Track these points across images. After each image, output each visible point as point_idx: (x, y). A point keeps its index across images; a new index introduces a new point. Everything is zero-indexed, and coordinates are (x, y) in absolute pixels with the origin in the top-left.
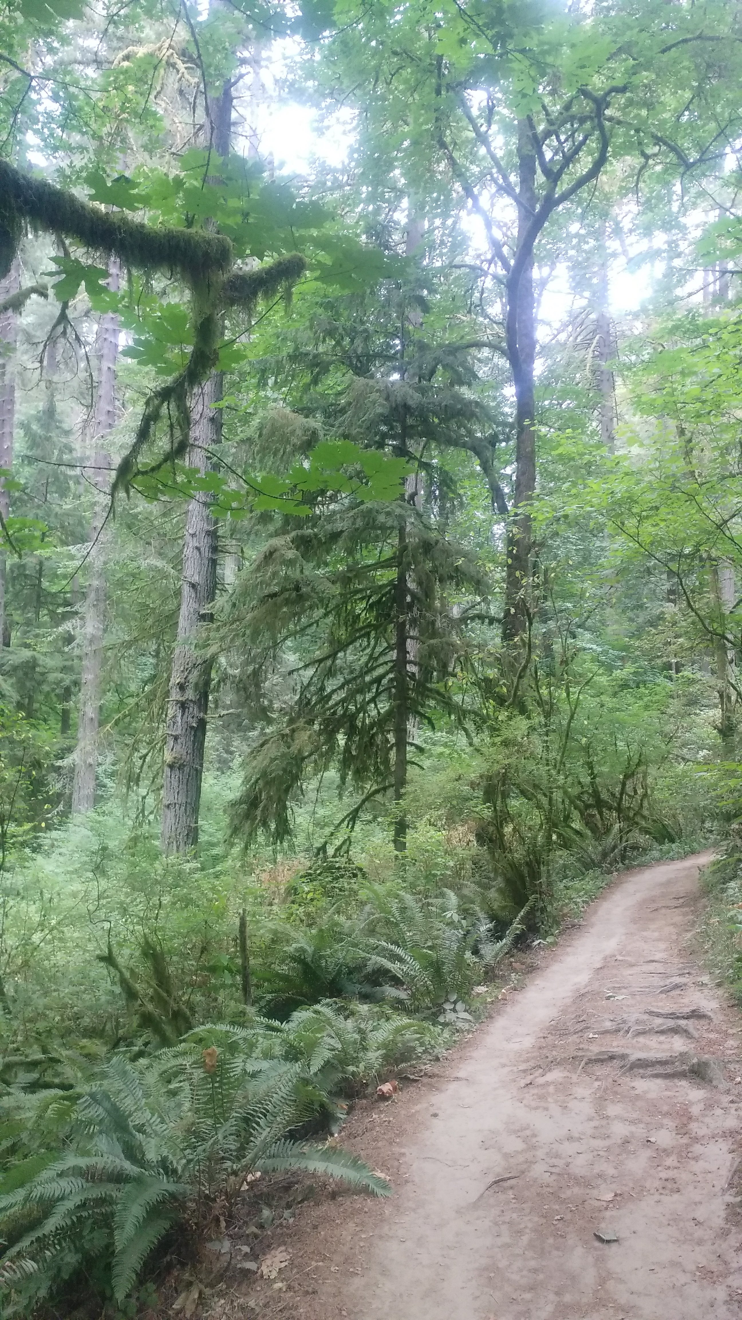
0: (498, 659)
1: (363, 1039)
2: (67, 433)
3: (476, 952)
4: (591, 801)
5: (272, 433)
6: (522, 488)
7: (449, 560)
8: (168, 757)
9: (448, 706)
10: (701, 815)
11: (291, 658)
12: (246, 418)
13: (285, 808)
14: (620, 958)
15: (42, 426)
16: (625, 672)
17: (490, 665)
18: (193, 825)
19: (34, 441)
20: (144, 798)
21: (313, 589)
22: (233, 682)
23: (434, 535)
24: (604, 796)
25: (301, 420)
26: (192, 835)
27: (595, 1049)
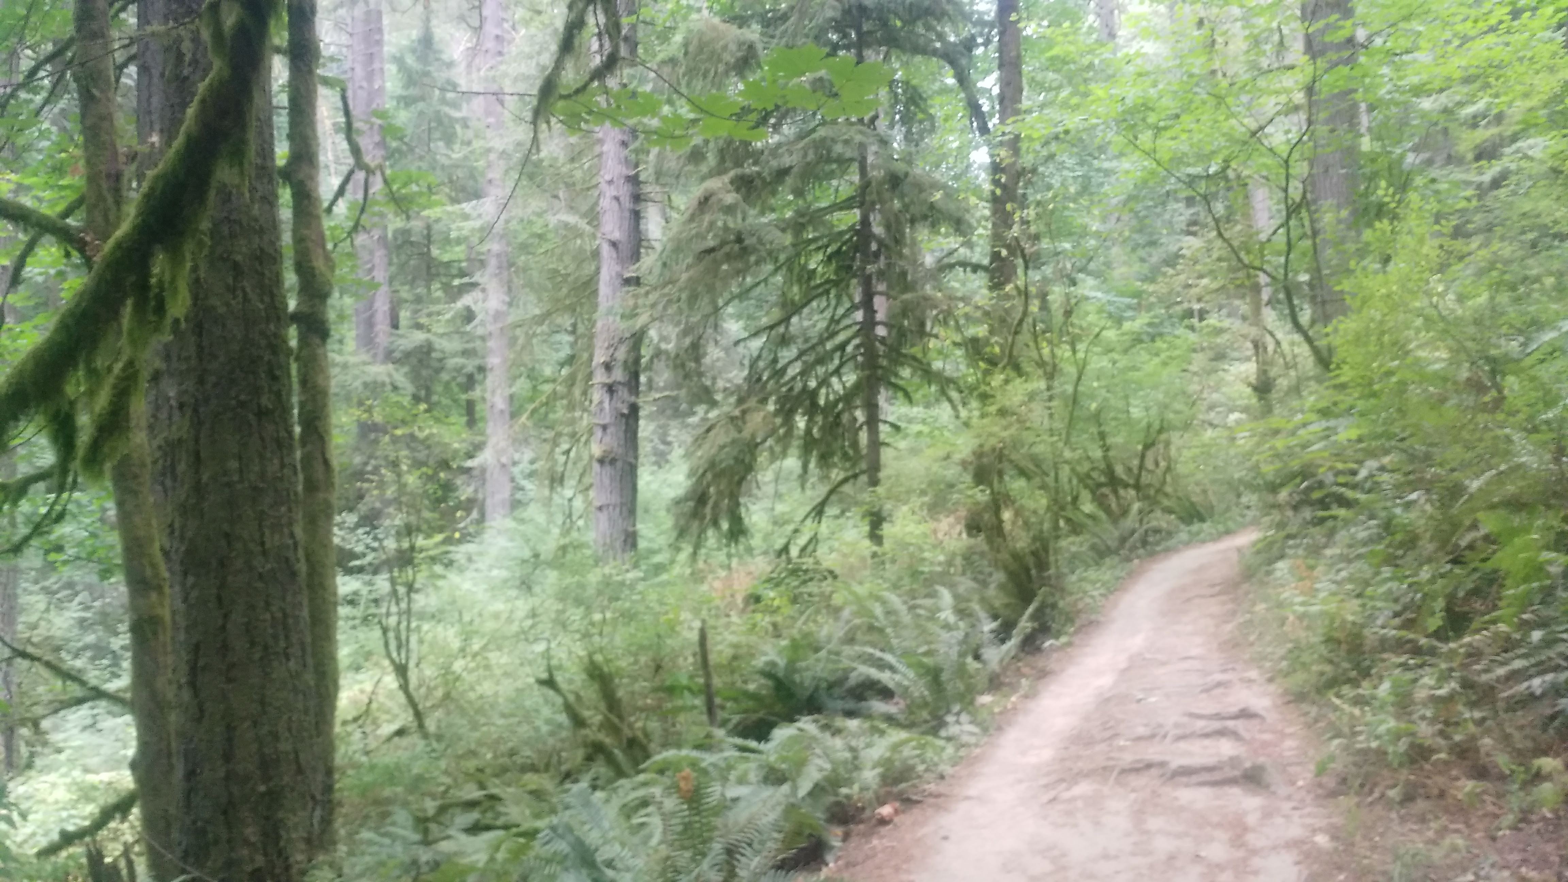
0: (987, 314)
1: (855, 758)
2: (450, 65)
3: (977, 657)
4: (1103, 479)
5: (701, 49)
6: (1006, 102)
7: (923, 195)
8: (596, 450)
9: (928, 374)
10: (1236, 488)
11: (734, 327)
12: (664, 36)
13: (738, 504)
14: (1148, 656)
15: (419, 59)
16: (1137, 323)
17: (977, 322)
18: (631, 529)
19: (411, 79)
20: (570, 500)
21: (760, 241)
22: (668, 358)
23: (901, 167)
24: (1119, 470)
25: (733, 32)
26: (631, 539)
27: (1128, 758)
